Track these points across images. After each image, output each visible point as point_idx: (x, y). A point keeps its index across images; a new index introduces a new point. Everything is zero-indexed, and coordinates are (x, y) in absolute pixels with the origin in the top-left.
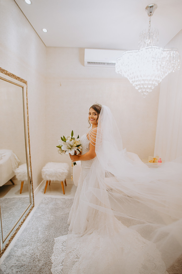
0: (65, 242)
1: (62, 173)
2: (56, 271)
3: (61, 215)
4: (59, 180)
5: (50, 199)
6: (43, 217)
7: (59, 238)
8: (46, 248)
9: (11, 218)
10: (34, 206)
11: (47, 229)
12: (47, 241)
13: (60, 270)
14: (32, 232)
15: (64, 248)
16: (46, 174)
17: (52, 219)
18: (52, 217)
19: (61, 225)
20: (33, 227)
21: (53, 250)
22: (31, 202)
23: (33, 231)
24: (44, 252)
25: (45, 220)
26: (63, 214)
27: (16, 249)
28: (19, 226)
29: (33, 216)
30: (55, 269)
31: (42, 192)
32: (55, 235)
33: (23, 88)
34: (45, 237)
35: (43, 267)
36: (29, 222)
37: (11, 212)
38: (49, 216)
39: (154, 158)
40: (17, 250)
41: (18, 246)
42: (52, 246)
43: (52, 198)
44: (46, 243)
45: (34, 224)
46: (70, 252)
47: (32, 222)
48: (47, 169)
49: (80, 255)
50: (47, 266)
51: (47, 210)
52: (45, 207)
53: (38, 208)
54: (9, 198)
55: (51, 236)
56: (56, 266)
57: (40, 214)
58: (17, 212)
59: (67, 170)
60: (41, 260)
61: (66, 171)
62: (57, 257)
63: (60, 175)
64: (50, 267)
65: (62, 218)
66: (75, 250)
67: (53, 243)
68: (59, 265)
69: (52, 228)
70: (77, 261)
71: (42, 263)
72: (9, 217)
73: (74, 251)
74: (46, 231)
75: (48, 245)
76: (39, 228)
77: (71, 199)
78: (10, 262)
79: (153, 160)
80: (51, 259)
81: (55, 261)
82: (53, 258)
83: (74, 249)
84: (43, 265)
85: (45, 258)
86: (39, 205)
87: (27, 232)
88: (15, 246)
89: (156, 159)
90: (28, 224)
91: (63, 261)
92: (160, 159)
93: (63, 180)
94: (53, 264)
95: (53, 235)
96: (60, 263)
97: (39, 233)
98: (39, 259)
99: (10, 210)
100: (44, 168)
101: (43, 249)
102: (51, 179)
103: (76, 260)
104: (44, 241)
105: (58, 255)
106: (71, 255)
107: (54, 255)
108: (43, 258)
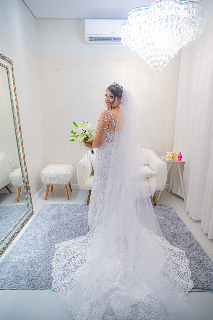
0: (67, 248)
1: (65, 175)
2: (57, 275)
3: (64, 222)
4: (61, 183)
5: (52, 205)
6: (43, 224)
7: (60, 244)
8: (46, 254)
9: (6, 227)
10: (33, 213)
11: (47, 236)
12: (47, 247)
13: (62, 274)
14: (30, 239)
15: (66, 253)
16: (46, 177)
17: (54, 226)
18: (53, 223)
19: (64, 231)
20: (32, 234)
21: (54, 256)
22: (29, 209)
23: (32, 238)
24: (44, 258)
25: (46, 226)
26: (66, 220)
27: (11, 256)
28: (15, 233)
29: (32, 223)
30: (56, 273)
31: (43, 199)
32: (57, 242)
33: (7, 69)
34: (45, 244)
35: (42, 272)
36: (27, 229)
37: (7, 221)
38: (50, 223)
39: (173, 154)
40: (13, 257)
41: (14, 253)
42: (53, 252)
43: (54, 204)
44: (46, 250)
45: (33, 231)
46: (74, 257)
47: (31, 229)
48: (47, 171)
49: (84, 260)
50: (46, 271)
51: (49, 217)
52: (46, 214)
53: (38, 215)
54: (4, 207)
55: (52, 243)
56: (57, 271)
57: (40, 221)
58: (13, 220)
59: (71, 172)
60: (40, 266)
61: (69, 173)
62: (58, 263)
63: (63, 177)
64: (50, 272)
65: (65, 224)
66: (80, 255)
67: (54, 249)
68: (61, 270)
69: (54, 235)
70: (81, 266)
71: (41, 268)
72: (4, 225)
73: (78, 256)
74: (46, 238)
75: (48, 251)
76: (39, 235)
77: (77, 204)
78: (4, 268)
79: (172, 156)
80: (52, 265)
81: (55, 266)
82: (53, 263)
83: (78, 254)
84: (42, 271)
85: (44, 264)
86: (39, 212)
87: (24, 240)
88: (10, 253)
89: (176, 155)
90: (26, 232)
91: (65, 266)
92: (180, 153)
93: (67, 183)
94: (53, 269)
95: (55, 242)
96: (61, 267)
97: (39, 240)
98: (37, 265)
99: (6, 218)
100: (43, 170)
101: (42, 255)
102: (53, 183)
103: (80, 264)
104: (43, 247)
105: (60, 261)
106: (75, 260)
107: (54, 260)
108: (42, 264)
